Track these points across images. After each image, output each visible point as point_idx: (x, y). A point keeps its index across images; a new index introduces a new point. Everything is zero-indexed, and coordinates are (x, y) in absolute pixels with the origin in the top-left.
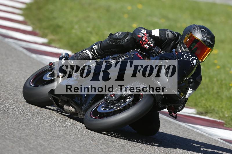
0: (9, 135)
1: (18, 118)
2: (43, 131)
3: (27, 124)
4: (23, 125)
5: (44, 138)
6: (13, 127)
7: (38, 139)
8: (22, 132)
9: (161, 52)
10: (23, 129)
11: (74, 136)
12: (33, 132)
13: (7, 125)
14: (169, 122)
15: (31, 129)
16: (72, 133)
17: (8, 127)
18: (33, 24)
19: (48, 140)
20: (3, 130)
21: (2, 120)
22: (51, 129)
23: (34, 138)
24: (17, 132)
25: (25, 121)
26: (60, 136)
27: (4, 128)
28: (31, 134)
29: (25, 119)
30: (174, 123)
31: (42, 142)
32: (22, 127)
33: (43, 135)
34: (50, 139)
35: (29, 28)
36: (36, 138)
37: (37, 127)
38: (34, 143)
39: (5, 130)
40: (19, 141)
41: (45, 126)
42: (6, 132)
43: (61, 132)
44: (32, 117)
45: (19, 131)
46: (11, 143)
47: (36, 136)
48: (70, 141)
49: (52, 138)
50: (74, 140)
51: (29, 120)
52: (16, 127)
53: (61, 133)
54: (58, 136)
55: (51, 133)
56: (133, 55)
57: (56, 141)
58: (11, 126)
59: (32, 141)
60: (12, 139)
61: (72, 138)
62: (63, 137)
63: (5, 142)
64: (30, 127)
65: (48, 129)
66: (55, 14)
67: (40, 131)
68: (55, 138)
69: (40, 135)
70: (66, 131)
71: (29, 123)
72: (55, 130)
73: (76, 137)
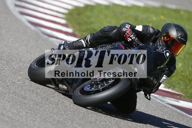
0: (49, 118)
1: (58, 105)
2: (78, 117)
3: (65, 111)
4: (61, 111)
5: (79, 123)
6: (53, 112)
7: (73, 123)
8: (60, 117)
9: (141, 45)
10: (61, 114)
11: (103, 122)
12: (69, 117)
13: (49, 110)
14: (182, 115)
15: (68, 114)
16: (102, 120)
17: (49, 112)
18: (73, 27)
19: (82, 125)
20: (45, 114)
21: (44, 106)
22: (84, 115)
23: (70, 122)
24: (56, 117)
25: (64, 108)
26: (92, 122)
27: (46, 113)
28: (68, 119)
29: (64, 106)
30: (186, 116)
31: (76, 126)
32: (61, 112)
33: (78, 120)
34: (84, 124)
35: (70, 30)
36: (72, 122)
37: (74, 113)
38: (70, 126)
39: (47, 114)
40: (58, 124)
41: (80, 113)
42: (47, 115)
43: (93, 118)
44: (69, 104)
45: (58, 116)
46: (51, 126)
47: (72, 120)
48: (100, 126)
49: (85, 123)
50: (103, 125)
51: (67, 107)
52: (56, 112)
53: (93, 120)
54: (90, 121)
55: (84, 119)
56: (117, 45)
57: (88, 125)
58: (51, 111)
59: (69, 125)
60: (53, 122)
61: (101, 124)
62: (94, 123)
63: (46, 124)
64: (67, 113)
65: (82, 116)
66: (92, 20)
67: (75, 117)
68: (87, 123)
69: (75, 120)
70: (97, 118)
71: (67, 109)
72: (88, 117)
73: (105, 123)
